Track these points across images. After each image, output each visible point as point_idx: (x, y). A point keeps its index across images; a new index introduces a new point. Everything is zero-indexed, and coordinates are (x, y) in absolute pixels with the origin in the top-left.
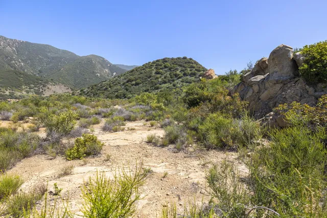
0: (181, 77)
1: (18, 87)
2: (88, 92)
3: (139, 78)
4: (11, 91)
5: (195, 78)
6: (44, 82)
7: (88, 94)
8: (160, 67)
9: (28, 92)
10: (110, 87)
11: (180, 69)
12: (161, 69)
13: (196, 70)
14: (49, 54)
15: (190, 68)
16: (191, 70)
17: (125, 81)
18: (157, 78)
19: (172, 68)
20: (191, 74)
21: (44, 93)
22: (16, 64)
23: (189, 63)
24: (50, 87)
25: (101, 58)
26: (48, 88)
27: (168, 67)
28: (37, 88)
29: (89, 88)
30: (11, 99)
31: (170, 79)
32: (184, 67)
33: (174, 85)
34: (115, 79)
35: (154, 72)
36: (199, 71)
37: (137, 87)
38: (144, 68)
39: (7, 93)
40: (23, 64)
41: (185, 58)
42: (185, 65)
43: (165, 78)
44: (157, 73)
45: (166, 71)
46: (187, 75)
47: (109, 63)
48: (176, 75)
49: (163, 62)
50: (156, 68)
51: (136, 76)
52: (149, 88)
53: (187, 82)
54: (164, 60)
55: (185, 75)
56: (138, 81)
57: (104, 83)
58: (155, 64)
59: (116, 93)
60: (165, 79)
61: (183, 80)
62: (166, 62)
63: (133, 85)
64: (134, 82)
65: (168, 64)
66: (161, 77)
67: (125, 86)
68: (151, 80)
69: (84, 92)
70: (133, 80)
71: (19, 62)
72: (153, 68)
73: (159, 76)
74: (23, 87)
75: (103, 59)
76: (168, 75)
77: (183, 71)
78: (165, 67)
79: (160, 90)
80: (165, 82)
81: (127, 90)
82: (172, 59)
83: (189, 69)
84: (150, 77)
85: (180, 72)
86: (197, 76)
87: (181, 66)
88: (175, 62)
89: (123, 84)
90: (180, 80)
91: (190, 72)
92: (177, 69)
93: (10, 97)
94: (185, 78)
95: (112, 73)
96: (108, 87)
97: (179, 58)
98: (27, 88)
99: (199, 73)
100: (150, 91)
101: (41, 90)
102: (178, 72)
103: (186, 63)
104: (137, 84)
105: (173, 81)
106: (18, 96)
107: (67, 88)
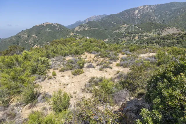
1: (150, 31)
6: (164, 27)
9: (154, 33)
21: (162, 33)
22: (153, 18)
24: (167, 30)
26: (165, 31)
28: (159, 31)
39: (145, 34)
40: (156, 18)
74: (152, 31)
93: (145, 36)
98: (154, 31)
106: (149, 36)
107: (178, 30)
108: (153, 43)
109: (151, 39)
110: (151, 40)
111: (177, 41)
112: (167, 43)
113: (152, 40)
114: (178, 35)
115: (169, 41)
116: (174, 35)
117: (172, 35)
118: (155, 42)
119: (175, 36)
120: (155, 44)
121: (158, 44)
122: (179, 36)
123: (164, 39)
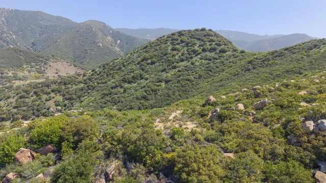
0: (200, 53)
1: (20, 66)
2: (100, 73)
3: (155, 56)
4: (14, 72)
5: (215, 53)
6: (45, 59)
7: (101, 75)
8: (177, 42)
9: (30, 72)
10: (124, 66)
11: (198, 43)
12: (178, 44)
13: (216, 44)
14: (42, 23)
15: (209, 41)
16: (210, 45)
17: (139, 59)
18: (174, 56)
19: (189, 43)
20: (211, 49)
21: (46, 71)
22: (8, 37)
23: (208, 35)
24: (52, 64)
25: (102, 23)
26: (50, 66)
27: (184, 42)
28: (38, 67)
29: (100, 67)
30: (15, 80)
31: (188, 56)
32: (203, 40)
33: (193, 64)
34: (127, 57)
35: (170, 48)
36: (220, 45)
37: (153, 66)
38: (159, 43)
39: (10, 74)
40: (14, 37)
41: (203, 30)
42: (203, 38)
43: (182, 55)
44: (173, 50)
45: (183, 47)
46: (206, 51)
47: (111, 29)
48: (194, 52)
49: (179, 36)
50: (172, 44)
51: (151, 54)
52: (166, 68)
53: (206, 59)
54: (181, 34)
55: (204, 50)
56: (154, 59)
57: (116, 61)
58: (170, 39)
59: (132, 74)
60: (182, 57)
61: (202, 57)
62: (183, 35)
63: (148, 64)
64: (149, 61)
65: (185, 38)
66: (177, 54)
67: (141, 66)
68: (167, 57)
69: (96, 72)
70: (148, 59)
71: (11, 35)
72: (168, 44)
73: (175, 52)
74: (25, 66)
75: (104, 24)
76: (186, 52)
77: (202, 46)
78: (182, 42)
79: (177, 69)
80: (182, 60)
81: (143, 70)
82: (189, 31)
83: (208, 43)
84: (166, 54)
85: (198, 47)
86: (218, 52)
87: (199, 39)
88: (192, 35)
89: (138, 63)
90: (199, 56)
91: (209, 47)
92: (195, 44)
93: (14, 78)
94: (203, 54)
95: (116, 41)
96: (122, 66)
97: (197, 30)
98: (28, 67)
99: (219, 48)
100: (167, 71)
101: (43, 69)
102: (196, 48)
103: (205, 36)
104: (153, 63)
105: (191, 58)
106: (21, 77)
107: (70, 64)
108: (49, 93)
109: (40, 85)
110: (42, 87)
111: (86, 85)
112: (72, 90)
113: (44, 88)
114: (84, 76)
115: (75, 87)
116: (78, 77)
117: (74, 75)
118: (53, 91)
119: (80, 78)
120: (52, 95)
121: (58, 94)
122: (85, 78)
123: (65, 84)
